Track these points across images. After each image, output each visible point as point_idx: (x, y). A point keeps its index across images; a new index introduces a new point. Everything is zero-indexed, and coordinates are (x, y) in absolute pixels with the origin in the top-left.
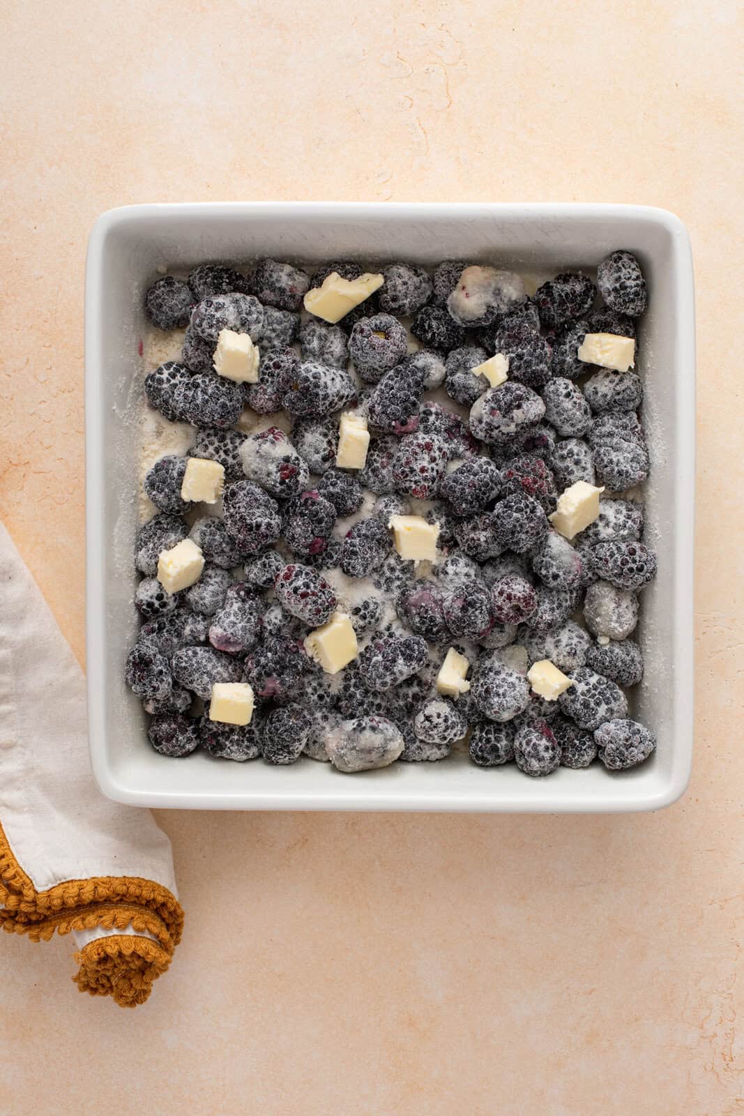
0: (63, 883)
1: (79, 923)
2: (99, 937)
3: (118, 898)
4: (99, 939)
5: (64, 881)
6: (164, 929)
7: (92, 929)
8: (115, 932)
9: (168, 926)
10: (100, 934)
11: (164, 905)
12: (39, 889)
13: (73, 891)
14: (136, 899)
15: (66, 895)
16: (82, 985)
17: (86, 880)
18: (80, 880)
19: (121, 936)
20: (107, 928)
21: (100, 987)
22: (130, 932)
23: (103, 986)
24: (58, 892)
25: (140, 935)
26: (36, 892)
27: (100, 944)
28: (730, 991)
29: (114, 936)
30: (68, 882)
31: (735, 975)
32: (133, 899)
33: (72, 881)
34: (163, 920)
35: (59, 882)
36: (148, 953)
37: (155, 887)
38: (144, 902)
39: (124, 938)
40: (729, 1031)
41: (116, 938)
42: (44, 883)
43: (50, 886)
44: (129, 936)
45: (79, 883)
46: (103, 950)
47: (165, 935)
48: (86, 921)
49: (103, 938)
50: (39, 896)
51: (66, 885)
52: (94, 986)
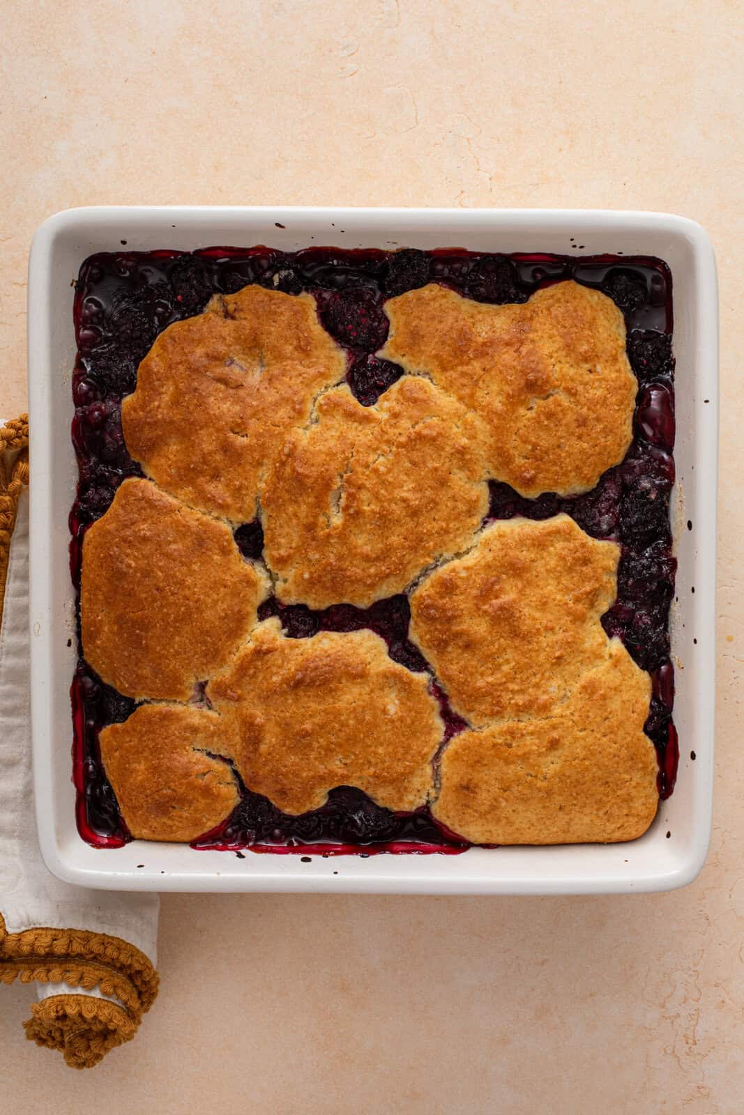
0: (37, 929)
1: (43, 975)
2: (61, 993)
3: (91, 956)
4: (61, 995)
5: (38, 926)
6: (135, 995)
7: (57, 983)
8: (80, 991)
9: (140, 994)
10: (64, 990)
11: (139, 972)
12: (10, 930)
13: (45, 941)
14: (111, 961)
15: (37, 944)
16: (31, 1033)
17: (62, 930)
18: (55, 929)
19: (85, 996)
20: (72, 986)
21: (50, 1039)
22: (96, 994)
23: (53, 1039)
24: (29, 938)
25: (106, 998)
26: (6, 933)
27: (61, 1001)
28: (697, 968)
29: (77, 995)
30: (43, 929)
31: (703, 950)
32: (107, 960)
33: (47, 929)
34: (136, 986)
35: (32, 926)
36: (111, 1020)
37: (134, 952)
38: (118, 965)
39: (88, 1000)
40: (693, 1012)
41: (79, 998)
42: (15, 925)
43: (23, 929)
44: (94, 998)
45: (54, 932)
46: (62, 1009)
47: (135, 1004)
48: (51, 974)
49: (65, 995)
50: (9, 938)
51: (40, 931)
52: (44, 1036)
